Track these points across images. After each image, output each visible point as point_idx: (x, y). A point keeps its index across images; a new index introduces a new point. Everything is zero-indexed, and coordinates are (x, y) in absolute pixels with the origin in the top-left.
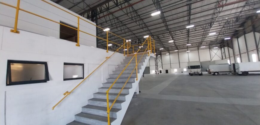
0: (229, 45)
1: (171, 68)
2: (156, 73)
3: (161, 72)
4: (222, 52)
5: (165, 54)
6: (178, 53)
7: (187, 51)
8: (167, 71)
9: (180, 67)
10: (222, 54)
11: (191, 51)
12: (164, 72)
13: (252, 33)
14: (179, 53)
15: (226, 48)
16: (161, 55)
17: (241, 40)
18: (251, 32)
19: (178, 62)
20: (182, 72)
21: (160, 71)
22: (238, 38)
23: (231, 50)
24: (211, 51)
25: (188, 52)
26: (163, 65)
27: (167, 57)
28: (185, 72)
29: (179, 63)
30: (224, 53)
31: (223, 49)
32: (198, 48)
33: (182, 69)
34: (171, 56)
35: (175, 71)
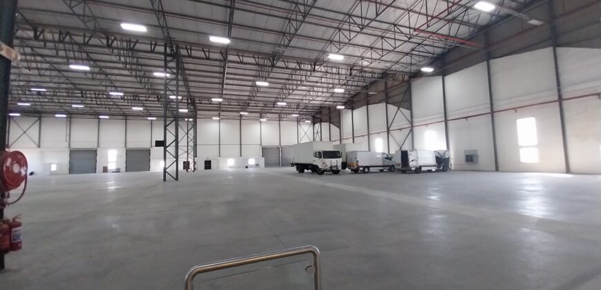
0: (332, 121)
1: (220, 156)
3: (186, 165)
4: (316, 132)
5: (210, 118)
6: (239, 121)
8: (208, 165)
9: (241, 156)
10: (315, 135)
13: (384, 104)
14: (242, 121)
15: (325, 126)
16: (196, 118)
17: (359, 114)
18: (380, 102)
19: (239, 143)
20: (247, 167)
21: (184, 162)
22: (353, 109)
23: (335, 129)
24: (299, 126)
26: (198, 147)
27: (211, 128)
28: (252, 166)
29: (241, 145)
30: (319, 134)
31: (317, 125)
32: (281, 115)
33: (246, 160)
34: (224, 126)
35: (229, 164)
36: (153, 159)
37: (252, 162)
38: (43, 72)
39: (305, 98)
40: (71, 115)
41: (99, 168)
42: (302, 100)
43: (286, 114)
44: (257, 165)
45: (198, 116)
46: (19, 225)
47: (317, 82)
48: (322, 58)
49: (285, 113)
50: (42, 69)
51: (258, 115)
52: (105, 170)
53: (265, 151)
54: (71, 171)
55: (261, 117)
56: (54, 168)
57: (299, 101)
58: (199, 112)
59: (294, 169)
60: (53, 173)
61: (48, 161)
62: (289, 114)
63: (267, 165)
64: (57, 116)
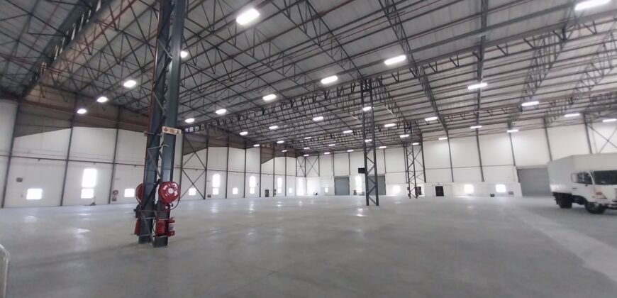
1: (453, 181)
2: (409, 195)
3: (418, 191)
5: (436, 139)
6: (475, 137)
7: (509, 131)
8: (440, 191)
9: (483, 180)
11: (523, 129)
12: (428, 191)
14: (479, 137)
16: (421, 142)
19: (479, 165)
20: (492, 196)
24: (590, 130)
25: (510, 134)
26: (426, 171)
27: (440, 150)
28: (502, 195)
29: (481, 166)
32: (546, 120)
33: (492, 186)
34: (455, 146)
35: (466, 191)
36: (388, 184)
37: (501, 188)
38: (306, 126)
39: (581, 85)
40: (333, 151)
41: (352, 192)
42: (576, 88)
43: (554, 116)
44: (511, 193)
45: (424, 139)
46: (174, 222)
47: (597, 53)
48: (572, 15)
49: (552, 116)
50: (306, 124)
51: (505, 125)
52: (355, 193)
53: (522, 173)
54: (336, 194)
55: (510, 127)
56: (326, 190)
57: (571, 92)
58: (424, 135)
59: (552, 202)
60: (326, 194)
61: (323, 186)
62: (559, 115)
63: (525, 193)
64: (326, 153)
